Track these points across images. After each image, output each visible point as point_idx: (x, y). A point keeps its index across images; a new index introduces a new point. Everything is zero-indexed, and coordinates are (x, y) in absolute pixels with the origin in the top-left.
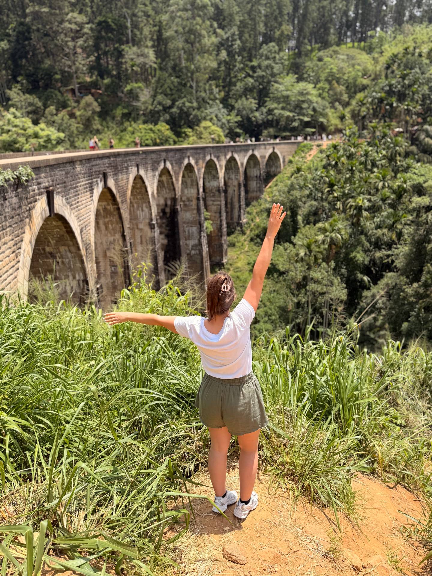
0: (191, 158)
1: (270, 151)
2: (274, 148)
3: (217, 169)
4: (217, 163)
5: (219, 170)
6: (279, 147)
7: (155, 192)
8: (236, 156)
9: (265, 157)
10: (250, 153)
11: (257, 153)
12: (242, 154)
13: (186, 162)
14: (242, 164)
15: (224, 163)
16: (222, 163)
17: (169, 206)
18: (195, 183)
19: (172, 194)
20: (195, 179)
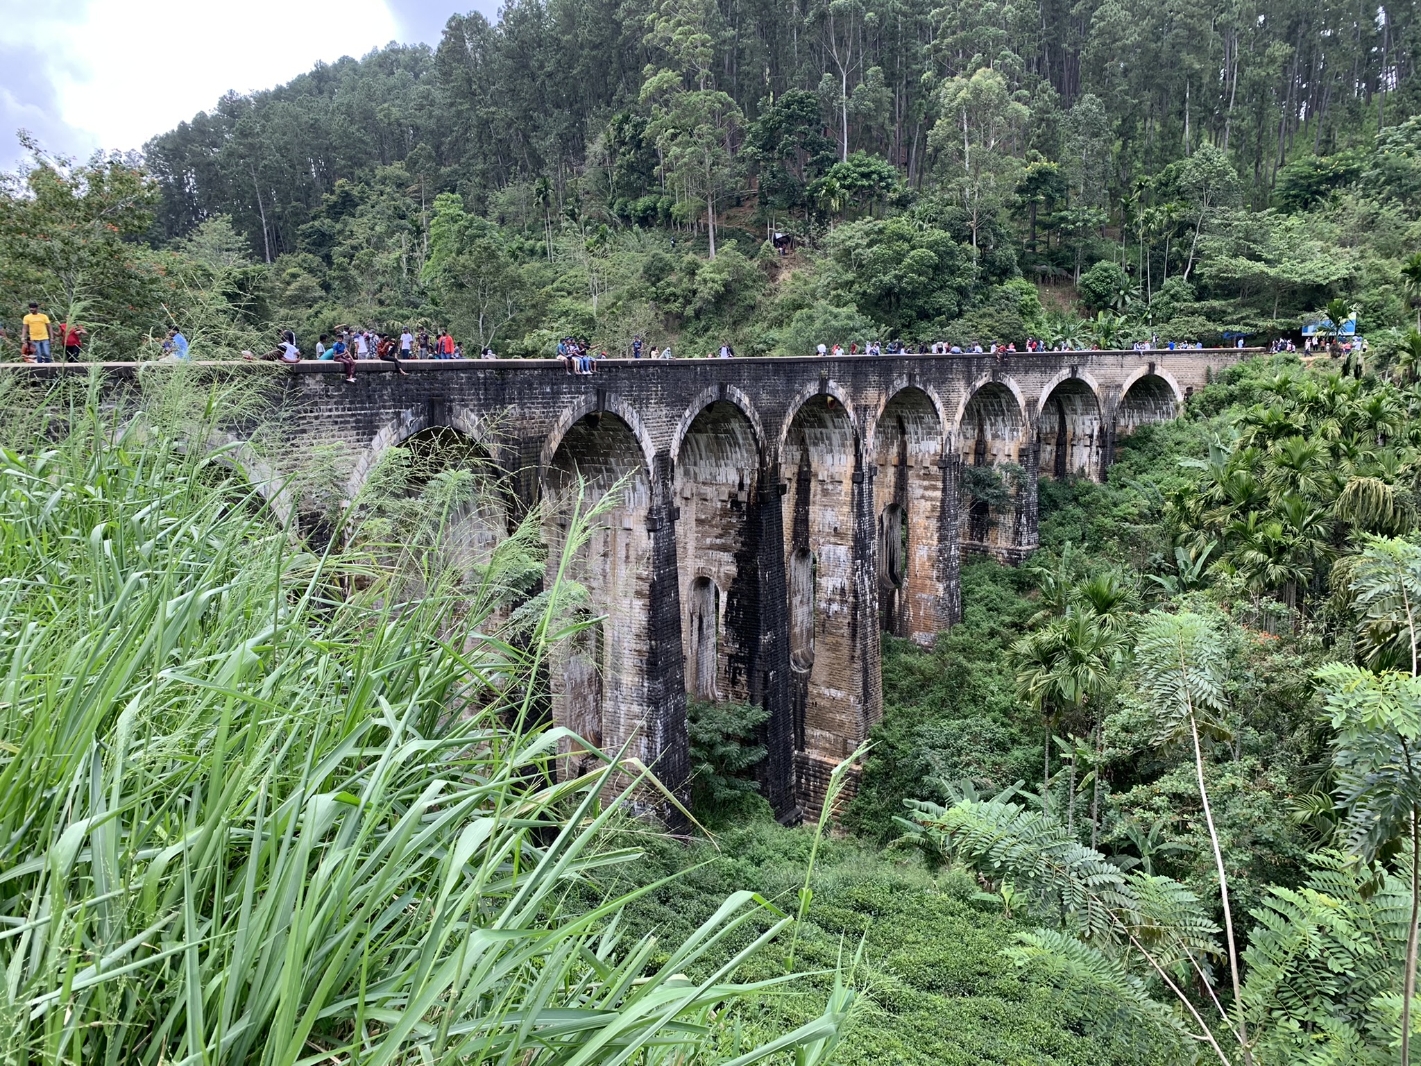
0: (832, 383)
1: (1141, 371)
2: (1152, 366)
3: (936, 412)
4: (935, 397)
5: (942, 414)
6: (1169, 360)
8: (1012, 383)
9: (1120, 386)
10: (1065, 373)
11: (1090, 377)
12: (1034, 377)
13: (812, 389)
14: (1031, 404)
15: (962, 397)
16: (953, 396)
17: (746, 488)
18: (850, 442)
19: (754, 462)
20: (849, 431)
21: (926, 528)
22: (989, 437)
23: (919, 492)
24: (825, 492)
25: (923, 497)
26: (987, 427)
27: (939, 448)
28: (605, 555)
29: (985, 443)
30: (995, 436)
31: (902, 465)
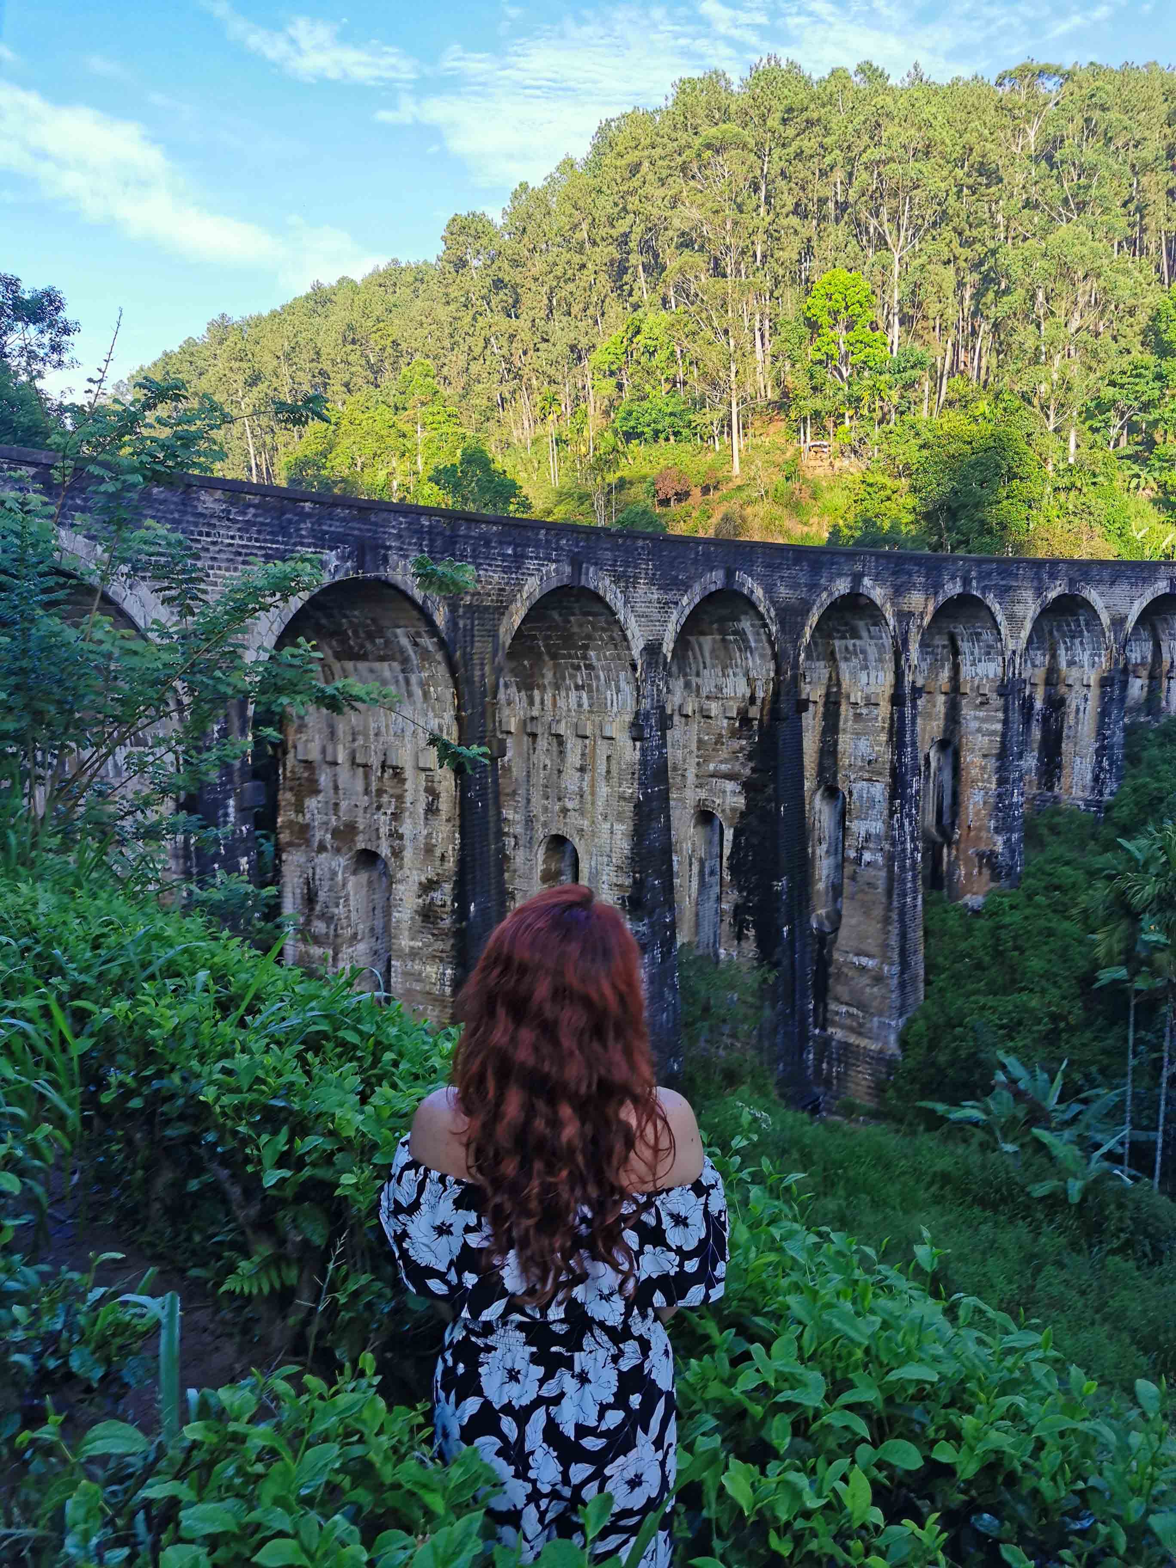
0: (867, 581)
3: (996, 625)
4: (996, 608)
5: (1004, 629)
7: (668, 647)
8: (1093, 595)
10: (1161, 587)
12: (1122, 590)
13: (842, 586)
14: (1118, 622)
15: (1030, 609)
16: (1019, 609)
17: (759, 702)
18: (889, 656)
19: (768, 670)
20: (888, 642)
21: (983, 768)
22: (1063, 664)
23: (974, 725)
24: (858, 717)
25: (979, 730)
26: (1062, 652)
27: (1000, 670)
28: (582, 769)
29: (1058, 671)
30: (1071, 663)
31: (955, 693)
